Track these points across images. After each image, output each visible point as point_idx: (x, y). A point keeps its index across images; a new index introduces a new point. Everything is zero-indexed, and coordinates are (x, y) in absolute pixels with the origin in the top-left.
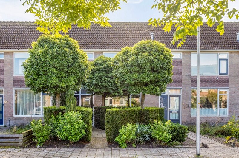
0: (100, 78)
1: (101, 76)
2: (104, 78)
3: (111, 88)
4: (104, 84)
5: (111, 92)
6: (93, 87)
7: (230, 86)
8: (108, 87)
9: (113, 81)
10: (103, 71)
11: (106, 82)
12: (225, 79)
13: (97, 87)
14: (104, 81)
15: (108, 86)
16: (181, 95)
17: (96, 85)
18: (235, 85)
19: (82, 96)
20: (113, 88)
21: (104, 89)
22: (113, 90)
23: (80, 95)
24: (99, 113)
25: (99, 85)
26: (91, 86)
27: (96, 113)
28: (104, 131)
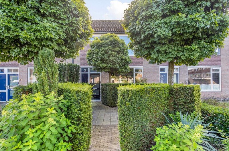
0: (107, 52)
1: (108, 50)
2: (110, 52)
3: (118, 63)
4: (111, 58)
5: (118, 67)
6: (98, 62)
7: (222, 64)
8: (115, 62)
9: (120, 56)
10: (109, 45)
11: (113, 56)
12: (217, 59)
13: (103, 62)
14: (111, 55)
15: (115, 60)
16: (179, 72)
17: (103, 60)
18: (227, 63)
19: (91, 74)
20: (121, 64)
21: (110, 64)
22: (120, 66)
23: (89, 73)
24: (106, 90)
25: (105, 60)
26: (97, 61)
27: (103, 89)
28: (111, 108)
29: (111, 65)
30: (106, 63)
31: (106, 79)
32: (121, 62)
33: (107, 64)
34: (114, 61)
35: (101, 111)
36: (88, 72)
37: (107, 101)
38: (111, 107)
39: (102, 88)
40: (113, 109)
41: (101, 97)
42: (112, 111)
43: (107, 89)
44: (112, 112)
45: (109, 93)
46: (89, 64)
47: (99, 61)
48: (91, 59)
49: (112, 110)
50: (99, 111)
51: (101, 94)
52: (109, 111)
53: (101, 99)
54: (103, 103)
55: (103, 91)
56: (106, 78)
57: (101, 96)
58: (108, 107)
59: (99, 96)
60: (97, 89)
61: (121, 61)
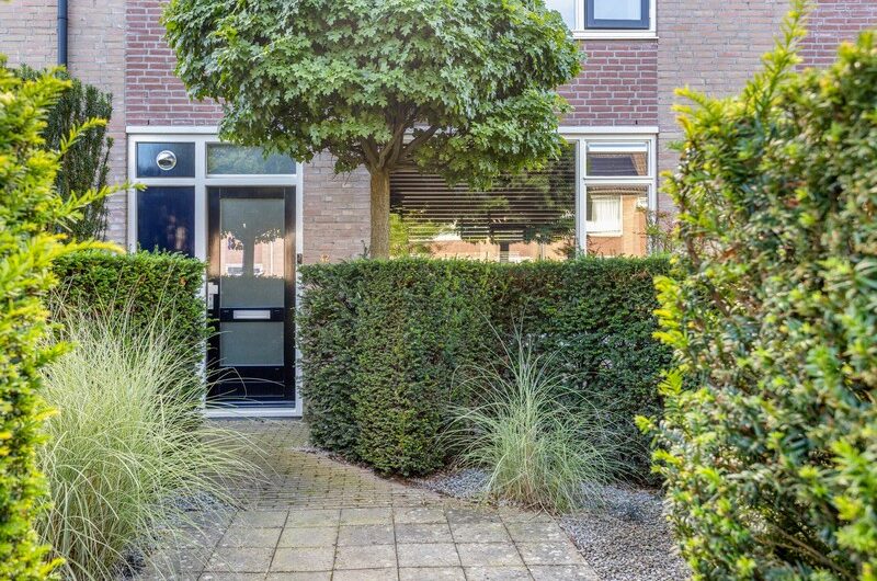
3: (467, 58)
6: (276, 43)
8: (439, 41)
13: (321, 46)
17: (316, 24)
19: (214, 194)
20: (490, 65)
21: (392, 66)
22: (481, 86)
23: (200, 181)
24: (347, 315)
25: (339, 24)
26: (263, 41)
27: (322, 315)
28: (398, 488)
29: (398, 72)
30: (349, 53)
31: (346, 236)
32: (492, 54)
33: (362, 63)
34: (428, 33)
35: (299, 515)
36: (192, 174)
37: (351, 421)
38: (394, 474)
39: (307, 303)
40: (415, 493)
41: (299, 384)
42: (400, 518)
43: (352, 310)
44: (411, 529)
45: (372, 342)
46: (192, 83)
47: (281, 32)
48: (209, 27)
49: (407, 504)
50: (280, 518)
51: (299, 355)
52: (380, 519)
53: (299, 401)
54: (318, 438)
55: (323, 332)
56: (348, 226)
57: (299, 373)
58: (367, 475)
59: (287, 373)
60: (266, 315)
61: (494, 40)
